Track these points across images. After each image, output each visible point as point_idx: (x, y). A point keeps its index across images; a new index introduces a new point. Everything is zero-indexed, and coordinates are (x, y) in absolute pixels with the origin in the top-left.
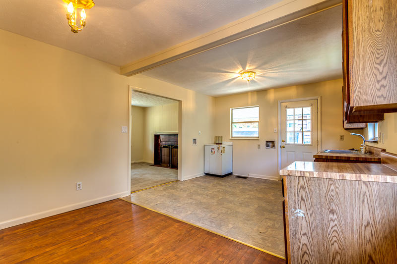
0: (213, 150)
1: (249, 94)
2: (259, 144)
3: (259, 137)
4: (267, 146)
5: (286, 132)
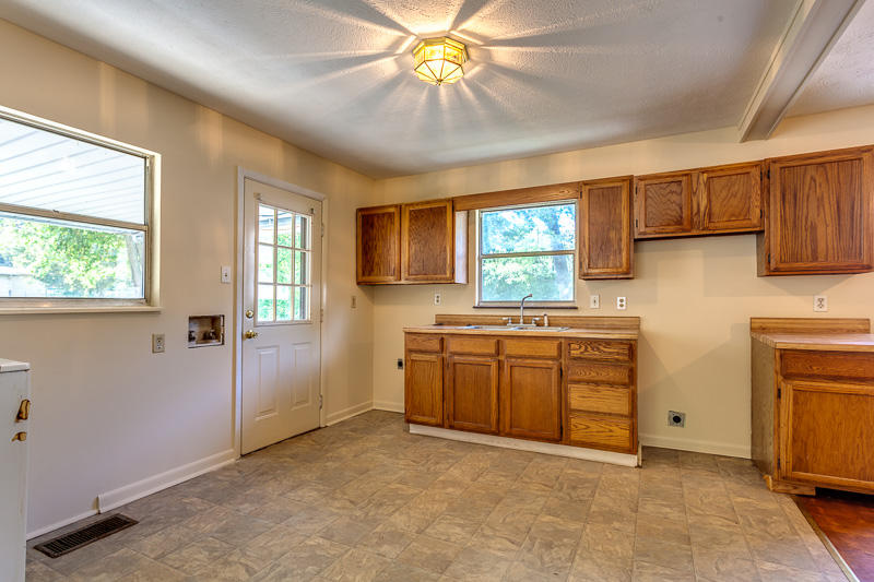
2: (158, 333)
3: (148, 299)
4: (191, 339)
5: (256, 283)
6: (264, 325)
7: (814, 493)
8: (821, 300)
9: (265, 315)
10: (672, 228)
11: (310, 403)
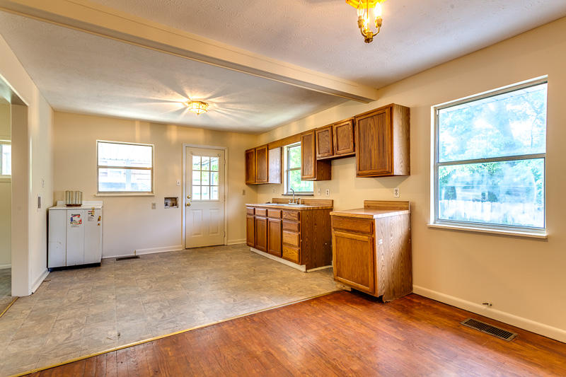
0: (74, 218)
1: (137, 124)
2: (154, 202)
3: (152, 192)
4: (167, 205)
5: (192, 185)
6: (195, 201)
7: (350, 290)
8: (396, 191)
9: (196, 197)
10: (326, 154)
11: (218, 234)
